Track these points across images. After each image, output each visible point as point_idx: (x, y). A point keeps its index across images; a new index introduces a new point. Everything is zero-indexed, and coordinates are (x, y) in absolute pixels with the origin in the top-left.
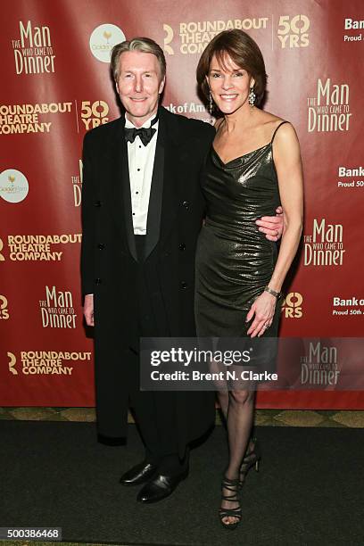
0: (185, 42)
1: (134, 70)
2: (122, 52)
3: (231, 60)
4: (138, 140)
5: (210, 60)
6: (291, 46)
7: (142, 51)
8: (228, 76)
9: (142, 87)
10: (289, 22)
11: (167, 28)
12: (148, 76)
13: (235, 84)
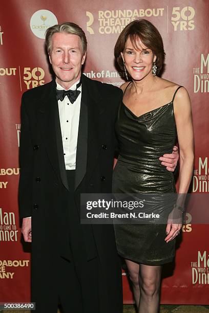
0: (103, 25)
1: (63, 46)
2: (53, 33)
3: (141, 42)
4: (66, 99)
5: (126, 41)
6: (181, 29)
7: (69, 33)
8: (138, 53)
9: (69, 60)
10: (180, 11)
11: (89, 14)
12: (73, 51)
13: (143, 59)
